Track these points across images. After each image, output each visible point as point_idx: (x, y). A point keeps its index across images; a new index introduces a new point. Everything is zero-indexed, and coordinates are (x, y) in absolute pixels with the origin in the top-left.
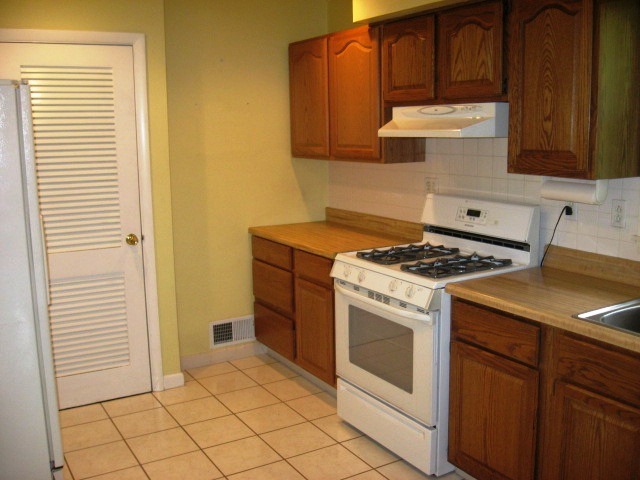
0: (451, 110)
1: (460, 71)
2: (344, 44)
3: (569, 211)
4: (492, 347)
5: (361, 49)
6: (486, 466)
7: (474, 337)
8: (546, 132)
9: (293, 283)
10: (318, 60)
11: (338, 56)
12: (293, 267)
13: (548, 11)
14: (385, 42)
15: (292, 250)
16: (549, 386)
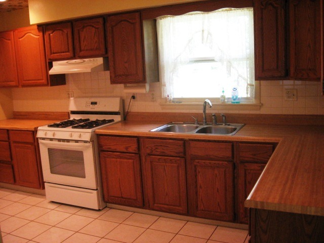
0: (82, 61)
1: (86, 45)
2: (23, 34)
3: (133, 97)
4: (118, 150)
5: (34, 36)
6: (122, 198)
7: (110, 148)
8: (126, 68)
9: (10, 146)
10: (9, 41)
11: (20, 39)
12: (9, 138)
13: (123, 22)
14: (47, 33)
15: (8, 130)
16: (143, 158)
